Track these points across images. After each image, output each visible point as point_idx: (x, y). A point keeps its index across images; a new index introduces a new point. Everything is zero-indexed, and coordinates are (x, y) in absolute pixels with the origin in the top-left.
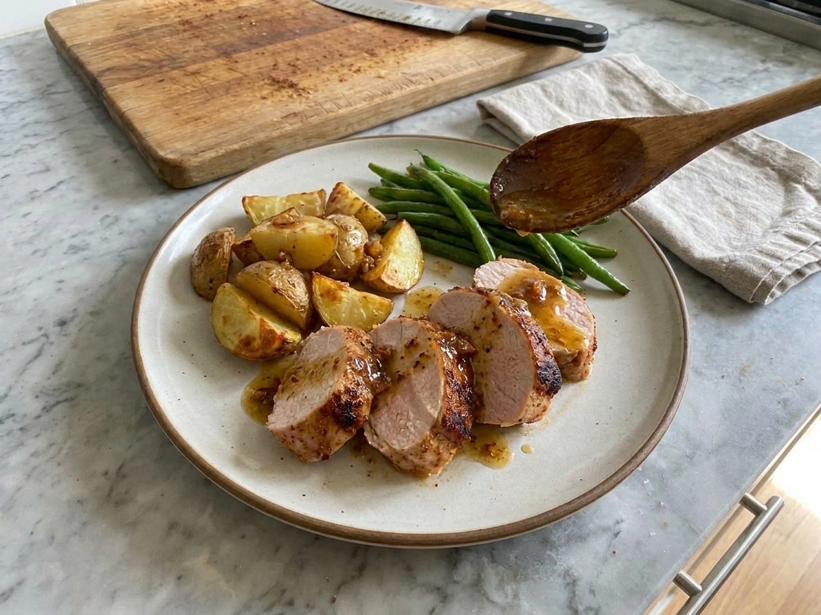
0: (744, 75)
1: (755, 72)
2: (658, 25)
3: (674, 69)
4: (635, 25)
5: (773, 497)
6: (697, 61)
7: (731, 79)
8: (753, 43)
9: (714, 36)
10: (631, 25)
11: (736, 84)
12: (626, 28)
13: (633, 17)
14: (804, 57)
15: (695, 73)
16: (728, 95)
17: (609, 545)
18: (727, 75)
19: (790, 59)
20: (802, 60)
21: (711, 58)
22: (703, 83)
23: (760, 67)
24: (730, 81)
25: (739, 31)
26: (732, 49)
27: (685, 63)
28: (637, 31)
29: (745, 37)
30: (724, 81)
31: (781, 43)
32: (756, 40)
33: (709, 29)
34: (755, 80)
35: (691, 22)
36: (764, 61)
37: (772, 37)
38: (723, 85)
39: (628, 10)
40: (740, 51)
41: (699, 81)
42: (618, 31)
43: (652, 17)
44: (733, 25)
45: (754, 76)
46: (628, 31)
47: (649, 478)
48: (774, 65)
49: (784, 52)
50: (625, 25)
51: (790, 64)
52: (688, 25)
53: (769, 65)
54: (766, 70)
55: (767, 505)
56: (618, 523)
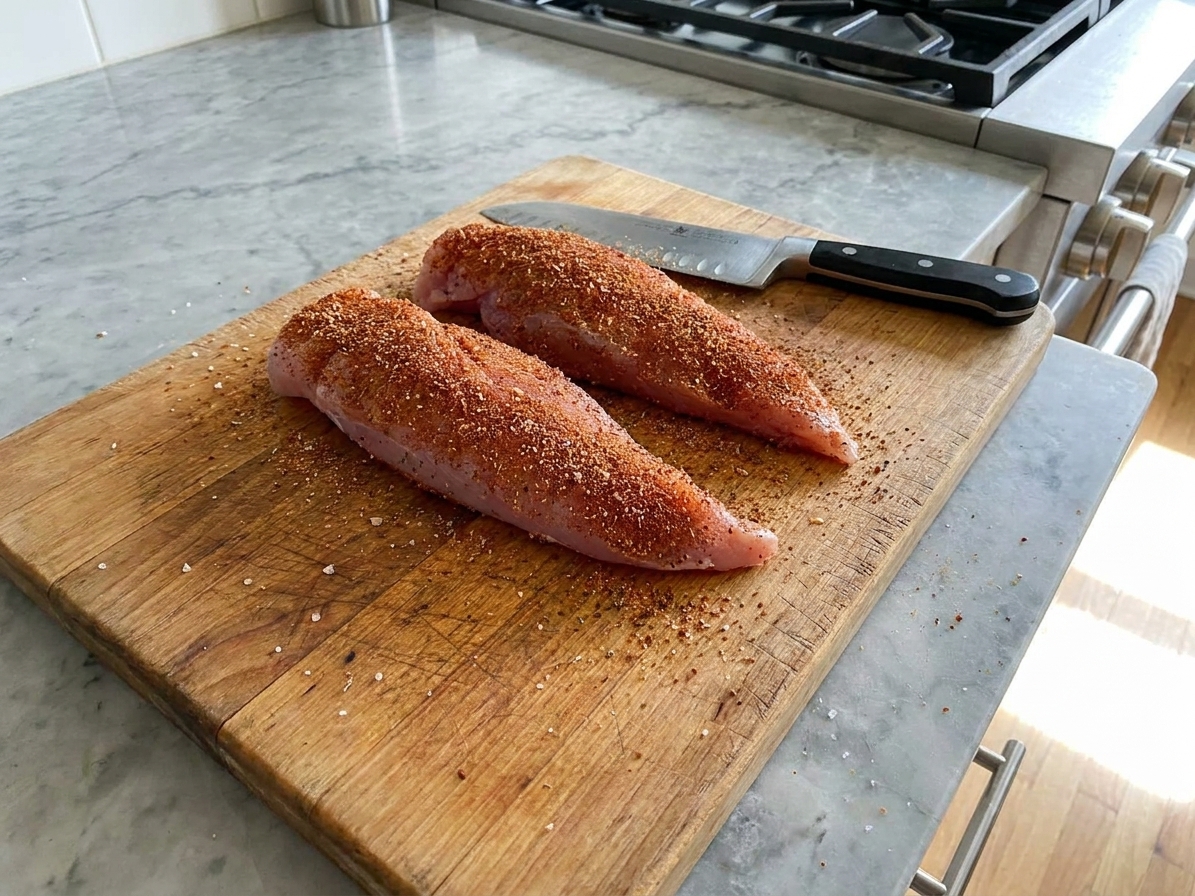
0: (809, 174)
1: (821, 168)
2: (685, 112)
3: (713, 173)
4: (653, 114)
5: (1009, 742)
6: (743, 159)
7: (792, 180)
8: (814, 128)
9: (762, 122)
10: (646, 116)
11: (799, 187)
12: (641, 120)
13: (650, 103)
14: (881, 140)
15: (743, 176)
16: (792, 204)
17: (814, 856)
18: (786, 175)
19: (865, 145)
20: (879, 145)
21: (762, 154)
22: (754, 190)
23: (828, 160)
24: (791, 184)
25: (793, 111)
26: (789, 138)
27: (728, 164)
28: (657, 123)
29: (801, 119)
30: (783, 184)
31: (849, 125)
32: (816, 122)
33: (753, 111)
34: (823, 179)
35: (728, 104)
36: (831, 152)
37: (835, 116)
38: (782, 190)
39: (641, 93)
40: (798, 140)
41: (750, 188)
42: (630, 126)
43: (674, 101)
44: (783, 105)
45: (821, 174)
46: (644, 125)
47: (849, 750)
48: (845, 156)
49: (855, 136)
50: (639, 116)
51: (864, 152)
52: (725, 108)
53: (838, 156)
54: (836, 164)
55: (1004, 754)
56: (819, 819)
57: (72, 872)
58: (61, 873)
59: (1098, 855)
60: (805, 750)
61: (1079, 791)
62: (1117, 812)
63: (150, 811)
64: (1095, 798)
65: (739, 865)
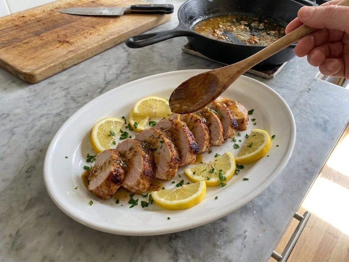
5: (306, 212)
17: (243, 243)
47: (256, 211)
55: (304, 216)
56: (245, 232)
57: (17, 232)
58: (14, 232)
59: (331, 252)
60: (242, 210)
61: (326, 231)
62: (337, 238)
63: (41, 216)
64: (331, 234)
65: (219, 245)
